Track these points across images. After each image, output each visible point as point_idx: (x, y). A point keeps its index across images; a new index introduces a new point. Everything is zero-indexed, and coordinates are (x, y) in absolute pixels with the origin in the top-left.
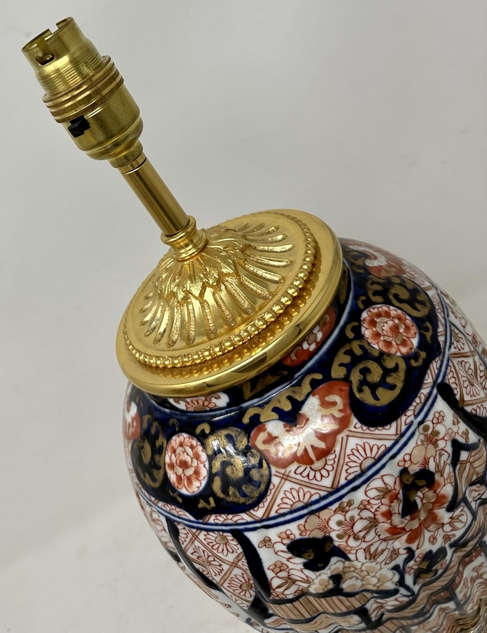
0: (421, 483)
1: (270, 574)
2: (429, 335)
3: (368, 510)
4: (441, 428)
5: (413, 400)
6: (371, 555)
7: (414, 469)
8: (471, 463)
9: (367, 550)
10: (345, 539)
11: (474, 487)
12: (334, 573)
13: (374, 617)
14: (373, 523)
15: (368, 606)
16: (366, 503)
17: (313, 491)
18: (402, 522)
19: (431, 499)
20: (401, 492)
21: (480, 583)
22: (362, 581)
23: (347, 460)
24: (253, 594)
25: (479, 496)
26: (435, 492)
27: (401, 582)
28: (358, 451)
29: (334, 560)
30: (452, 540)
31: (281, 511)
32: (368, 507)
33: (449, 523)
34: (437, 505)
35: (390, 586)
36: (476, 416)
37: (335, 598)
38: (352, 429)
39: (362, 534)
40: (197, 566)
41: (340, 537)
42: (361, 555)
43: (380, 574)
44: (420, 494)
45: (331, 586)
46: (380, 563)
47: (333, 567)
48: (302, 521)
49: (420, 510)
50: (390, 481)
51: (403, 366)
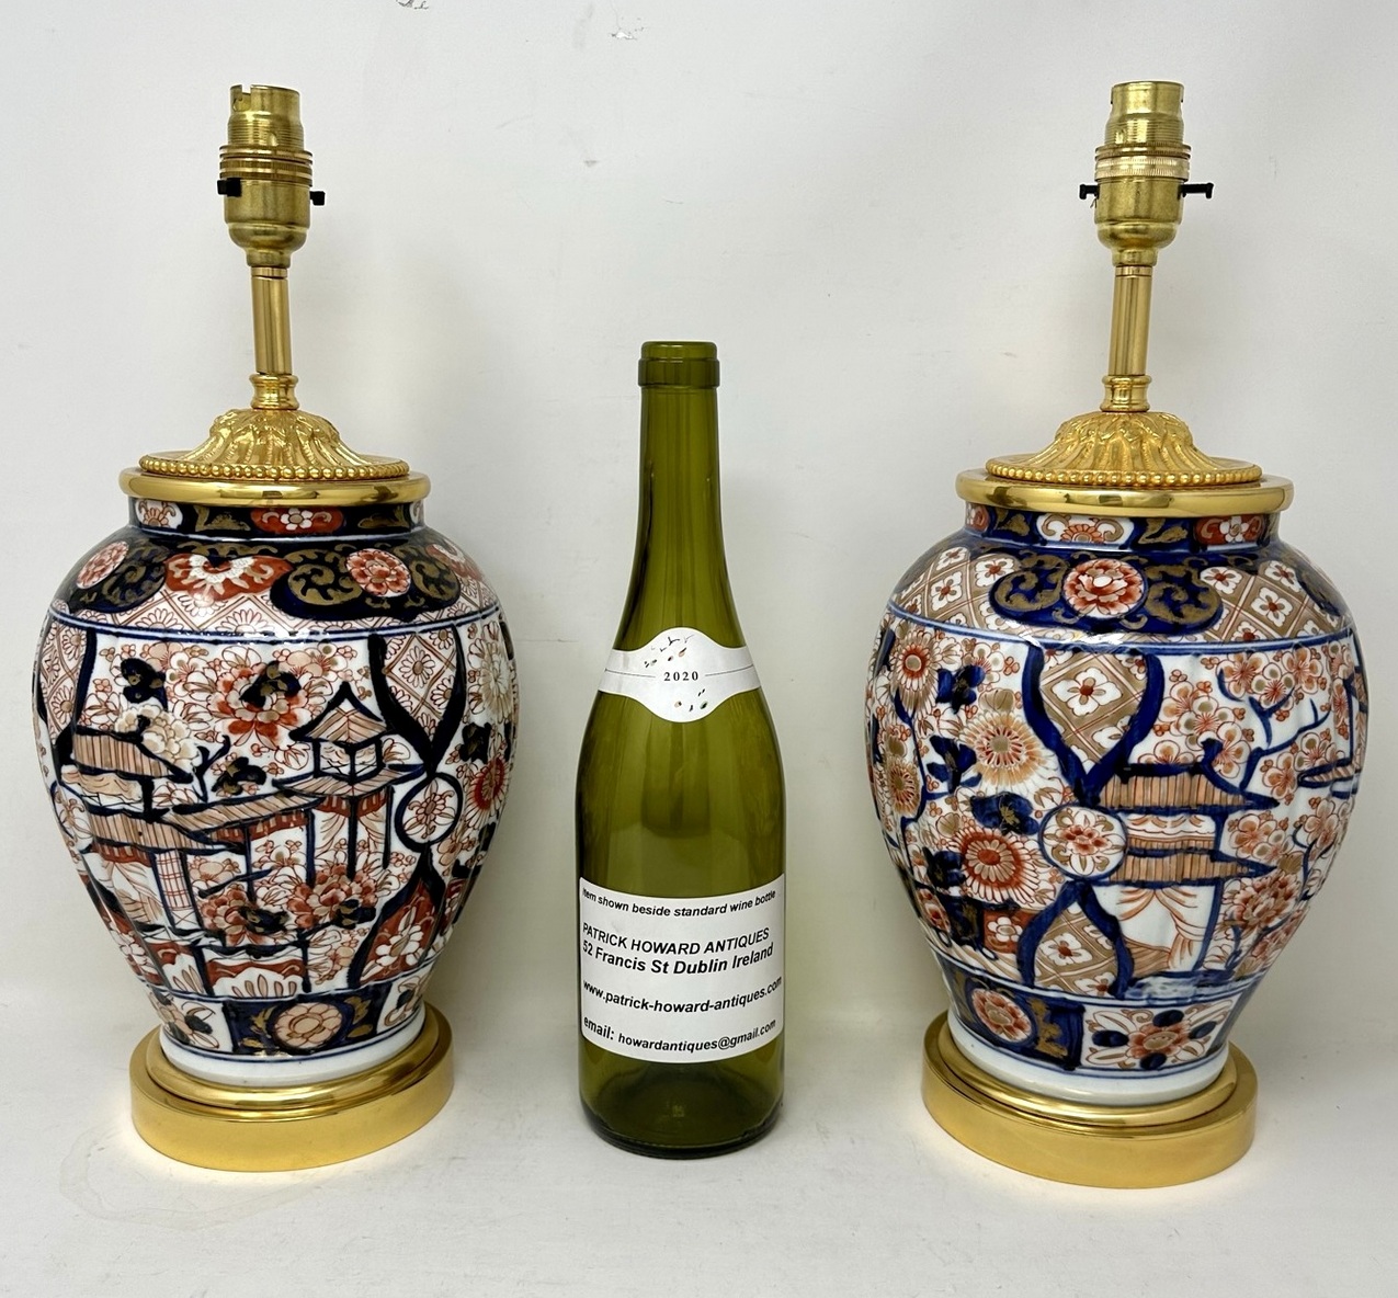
0: (283, 686)
1: (91, 689)
2: (410, 603)
3: (215, 671)
4: (341, 663)
5: (337, 620)
6: (188, 715)
7: (285, 668)
8: (348, 720)
9: (187, 706)
10: (174, 682)
11: (337, 749)
12: (145, 715)
13: (157, 802)
14: (211, 688)
15: (158, 783)
16: (217, 662)
17: (180, 621)
18: (236, 704)
19: (282, 709)
20: (256, 676)
21: (290, 877)
22: (166, 744)
23: (231, 614)
24: (69, 720)
25: (338, 765)
26: (289, 705)
27: (200, 771)
28: (246, 614)
29: (153, 701)
30: (279, 777)
31: (141, 625)
32: (217, 668)
33: (285, 751)
34: (284, 721)
35: (187, 767)
36: (394, 696)
37: (130, 746)
38: (259, 597)
39: (193, 687)
40: (42, 679)
41: (172, 677)
42: (179, 708)
43: (185, 744)
44: (274, 696)
45: (134, 728)
46: (192, 730)
47: (148, 707)
48: (151, 643)
49: (263, 711)
50: (253, 659)
51: (356, 594)
